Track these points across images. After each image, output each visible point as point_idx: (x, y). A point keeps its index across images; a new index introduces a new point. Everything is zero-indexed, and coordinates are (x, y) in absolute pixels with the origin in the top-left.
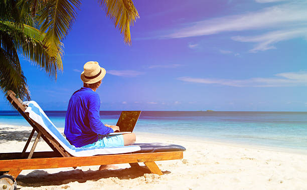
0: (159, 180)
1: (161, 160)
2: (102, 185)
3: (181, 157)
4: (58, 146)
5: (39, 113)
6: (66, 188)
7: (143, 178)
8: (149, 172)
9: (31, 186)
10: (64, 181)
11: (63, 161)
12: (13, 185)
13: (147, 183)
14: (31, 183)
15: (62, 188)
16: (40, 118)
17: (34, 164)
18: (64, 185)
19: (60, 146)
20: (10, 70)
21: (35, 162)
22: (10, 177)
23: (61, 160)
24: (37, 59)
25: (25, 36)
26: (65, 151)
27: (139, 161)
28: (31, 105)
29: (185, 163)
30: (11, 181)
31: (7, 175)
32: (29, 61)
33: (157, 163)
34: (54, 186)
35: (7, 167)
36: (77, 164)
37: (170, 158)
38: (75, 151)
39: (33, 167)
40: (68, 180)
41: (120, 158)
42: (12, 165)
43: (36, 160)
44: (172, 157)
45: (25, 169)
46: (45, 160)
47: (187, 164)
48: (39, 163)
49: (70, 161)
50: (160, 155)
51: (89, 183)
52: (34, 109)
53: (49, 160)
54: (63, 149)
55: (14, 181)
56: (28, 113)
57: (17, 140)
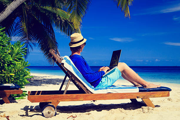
0: (152, 111)
1: (154, 97)
2: (113, 113)
3: (168, 95)
4: (83, 86)
5: (70, 64)
6: (89, 114)
7: (141, 109)
8: (145, 105)
9: (66, 113)
10: (87, 110)
11: (86, 96)
12: (55, 111)
13: (144, 113)
14: (65, 111)
15: (86, 114)
16: (71, 67)
17: (67, 98)
18: (87, 113)
19: (84, 86)
20: (47, 38)
21: (68, 97)
22: (52, 106)
23: (85, 95)
24: (64, 30)
25: (57, 16)
26: (87, 90)
27: (138, 97)
28: (65, 59)
29: (169, 100)
30: (53, 109)
31: (51, 104)
32: (60, 32)
33: (151, 99)
34: (81, 113)
35: (50, 99)
36: (96, 98)
37: (160, 96)
38: (94, 90)
39: (67, 100)
40: (90, 110)
41: (125, 95)
42: (53, 98)
43: (69, 95)
44: (161, 95)
45: (61, 101)
46: (75, 95)
47: (171, 101)
48: (71, 97)
49: (91, 96)
50: (153, 94)
51: (104, 112)
52: (67, 61)
53: (77, 95)
54: (86, 88)
55: (55, 109)
56: (63, 64)
57: (53, 84)
